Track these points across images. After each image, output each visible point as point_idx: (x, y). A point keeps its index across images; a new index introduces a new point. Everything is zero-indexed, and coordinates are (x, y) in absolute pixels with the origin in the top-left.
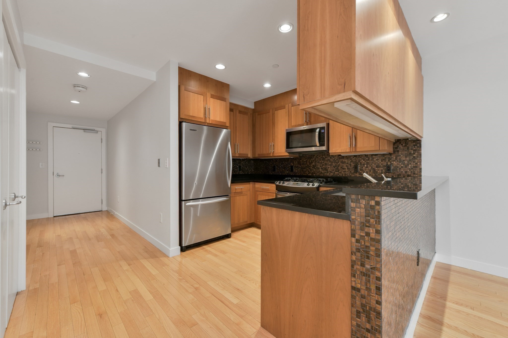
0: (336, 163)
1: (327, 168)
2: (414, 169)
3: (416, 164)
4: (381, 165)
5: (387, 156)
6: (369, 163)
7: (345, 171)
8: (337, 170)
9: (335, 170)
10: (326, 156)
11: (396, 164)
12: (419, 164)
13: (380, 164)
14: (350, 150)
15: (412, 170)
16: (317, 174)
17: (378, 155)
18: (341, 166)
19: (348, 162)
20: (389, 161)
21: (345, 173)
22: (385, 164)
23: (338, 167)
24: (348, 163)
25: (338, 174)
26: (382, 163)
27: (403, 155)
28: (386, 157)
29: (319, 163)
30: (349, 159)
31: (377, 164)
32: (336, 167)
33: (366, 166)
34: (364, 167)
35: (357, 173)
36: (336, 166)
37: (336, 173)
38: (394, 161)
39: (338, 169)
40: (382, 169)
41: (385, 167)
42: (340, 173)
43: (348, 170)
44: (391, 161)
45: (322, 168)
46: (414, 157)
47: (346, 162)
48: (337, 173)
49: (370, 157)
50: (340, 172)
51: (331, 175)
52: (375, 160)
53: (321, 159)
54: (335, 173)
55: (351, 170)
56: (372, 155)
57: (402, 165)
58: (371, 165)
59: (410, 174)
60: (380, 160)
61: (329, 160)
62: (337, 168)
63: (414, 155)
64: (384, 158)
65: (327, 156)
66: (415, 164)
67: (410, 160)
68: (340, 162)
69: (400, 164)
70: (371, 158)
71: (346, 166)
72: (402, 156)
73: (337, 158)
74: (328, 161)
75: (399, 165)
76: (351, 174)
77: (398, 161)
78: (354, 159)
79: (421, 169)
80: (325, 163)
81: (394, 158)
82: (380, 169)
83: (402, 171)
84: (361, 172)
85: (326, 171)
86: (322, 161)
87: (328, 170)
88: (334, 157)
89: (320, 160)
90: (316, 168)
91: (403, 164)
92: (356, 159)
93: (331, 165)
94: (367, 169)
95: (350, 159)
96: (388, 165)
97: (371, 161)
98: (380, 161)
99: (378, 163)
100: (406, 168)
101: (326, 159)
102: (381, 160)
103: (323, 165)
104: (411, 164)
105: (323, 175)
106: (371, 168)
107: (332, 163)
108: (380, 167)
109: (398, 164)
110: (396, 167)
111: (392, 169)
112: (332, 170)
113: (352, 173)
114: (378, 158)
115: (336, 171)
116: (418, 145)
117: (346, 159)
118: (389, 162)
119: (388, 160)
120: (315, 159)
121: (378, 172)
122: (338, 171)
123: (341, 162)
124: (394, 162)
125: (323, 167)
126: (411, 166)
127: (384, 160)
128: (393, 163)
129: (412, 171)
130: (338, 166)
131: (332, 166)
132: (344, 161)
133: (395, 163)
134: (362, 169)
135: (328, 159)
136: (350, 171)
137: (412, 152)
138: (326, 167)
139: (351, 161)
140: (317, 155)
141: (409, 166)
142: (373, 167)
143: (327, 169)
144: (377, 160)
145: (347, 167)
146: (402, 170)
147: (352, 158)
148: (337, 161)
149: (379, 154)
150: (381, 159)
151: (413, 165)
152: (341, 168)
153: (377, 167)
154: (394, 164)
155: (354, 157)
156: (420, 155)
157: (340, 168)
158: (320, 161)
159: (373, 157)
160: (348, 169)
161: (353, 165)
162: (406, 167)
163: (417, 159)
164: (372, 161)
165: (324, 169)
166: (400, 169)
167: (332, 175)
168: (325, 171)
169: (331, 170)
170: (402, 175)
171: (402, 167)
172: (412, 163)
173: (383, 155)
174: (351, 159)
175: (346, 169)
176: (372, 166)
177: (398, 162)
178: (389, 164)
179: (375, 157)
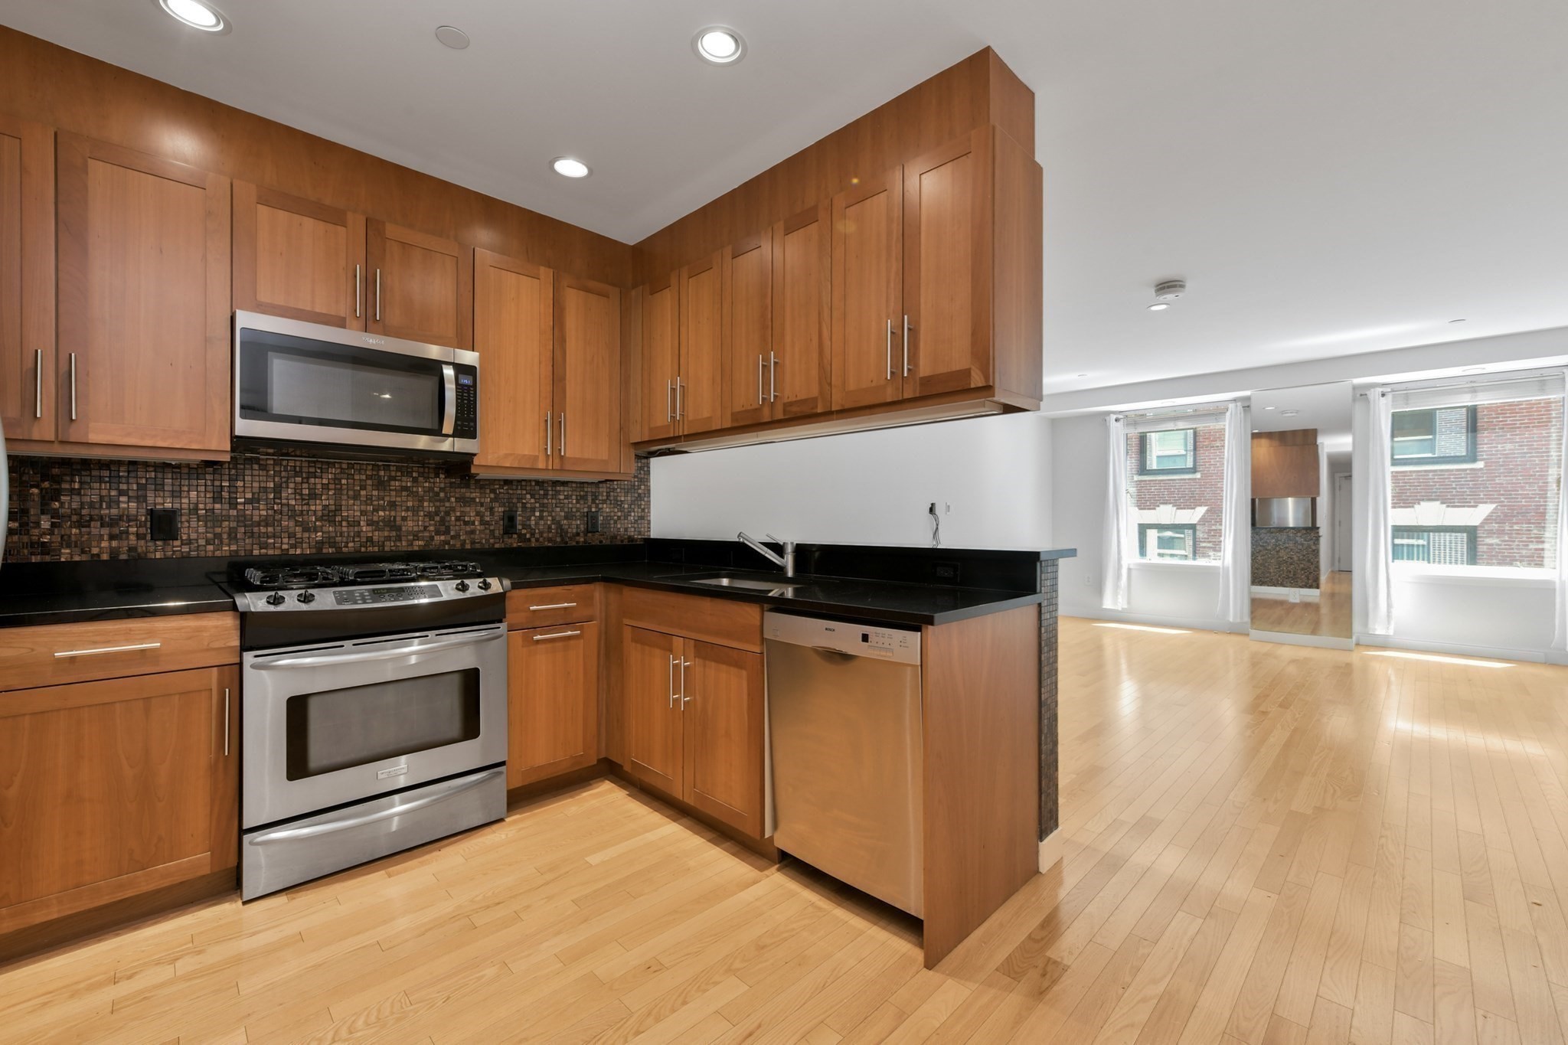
0: (438, 504)
1: (398, 519)
2: (639, 522)
3: (643, 510)
4: (577, 511)
5: (589, 490)
6: (546, 505)
7: (473, 532)
8: (443, 528)
9: (432, 528)
10: (393, 474)
11: (608, 510)
12: (646, 511)
13: (574, 510)
14: (545, 465)
15: (636, 525)
16: (347, 547)
17: (570, 485)
18: (458, 514)
19: (483, 500)
20: (593, 501)
21: (472, 536)
22: (586, 510)
23: (448, 518)
24: (482, 505)
25: (447, 542)
26: (578, 505)
27: (621, 489)
28: (587, 492)
29: (356, 497)
30: (488, 491)
31: (566, 510)
32: (437, 518)
33: (537, 514)
34: (533, 518)
35: (512, 537)
36: (437, 513)
37: (437, 538)
38: (603, 504)
39: (447, 524)
40: (578, 522)
41: (584, 516)
42: (452, 537)
43: (482, 527)
44: (597, 502)
45: (375, 519)
46: (639, 495)
47: (477, 500)
48: (443, 538)
49: (550, 488)
50: (452, 533)
51: (416, 548)
52: (562, 497)
53: (369, 482)
54: (432, 539)
55: (492, 528)
56: (555, 483)
57: (619, 514)
58: (553, 511)
59: (632, 534)
60: (574, 497)
61: (406, 489)
62: (443, 521)
63: (640, 491)
64: (582, 493)
65: (399, 474)
66: (640, 510)
67: (633, 503)
68: (453, 499)
69: (616, 510)
70: (552, 490)
71: (478, 514)
72: (619, 490)
73: (442, 485)
74: (404, 493)
75: (612, 514)
76: (492, 541)
77: (611, 504)
78: (502, 491)
79: (649, 522)
80: (387, 499)
81: (605, 494)
82: (574, 522)
83: (620, 529)
84: (524, 531)
85: (394, 533)
86: (375, 493)
87: (404, 529)
88: (432, 480)
89: (363, 488)
90: (338, 519)
91: (621, 511)
92: (511, 492)
93: (415, 511)
94: (542, 522)
95: (491, 492)
96: (591, 511)
97: (552, 499)
98: (574, 501)
99: (570, 506)
100: (626, 521)
101: (393, 483)
102: (577, 499)
103: (376, 510)
104: (634, 512)
105: (376, 549)
106: (552, 520)
107: (421, 501)
108: (574, 518)
109: (612, 510)
110: (608, 518)
111: (600, 522)
112: (421, 528)
113: (494, 537)
114: (570, 493)
115: (438, 533)
116: (646, 469)
117: (477, 490)
118: (594, 505)
119: (592, 499)
120: (337, 480)
121: (570, 530)
122: (447, 532)
123: (456, 498)
124: (605, 506)
125: (379, 516)
126: (635, 516)
127: (584, 498)
128: (602, 508)
129: (635, 528)
130: (447, 513)
131: (422, 513)
132: (468, 495)
133: (606, 508)
134: (528, 523)
135: (404, 484)
136: (490, 531)
137: (636, 483)
138: (395, 517)
139: (492, 496)
140: (344, 466)
141: (630, 515)
142: (558, 518)
143: (398, 523)
144: (567, 497)
145: (478, 518)
146: (619, 526)
147: (498, 486)
148: (442, 495)
149: (572, 482)
150: (577, 496)
151: (638, 512)
152: (458, 519)
153: (566, 518)
154: (604, 510)
155: (502, 483)
156: (649, 490)
157: (453, 518)
158: (363, 493)
159: (558, 488)
160: (482, 522)
161: (500, 510)
162: (626, 518)
163: (644, 500)
164: (554, 501)
165: (381, 524)
166: (615, 522)
167: (419, 546)
168: (386, 534)
169: (416, 529)
170: (618, 537)
171: (619, 518)
172: (636, 510)
173: (582, 485)
174: (493, 491)
175: (477, 523)
176: (554, 514)
177: (612, 506)
178: (593, 510)
179: (562, 488)
